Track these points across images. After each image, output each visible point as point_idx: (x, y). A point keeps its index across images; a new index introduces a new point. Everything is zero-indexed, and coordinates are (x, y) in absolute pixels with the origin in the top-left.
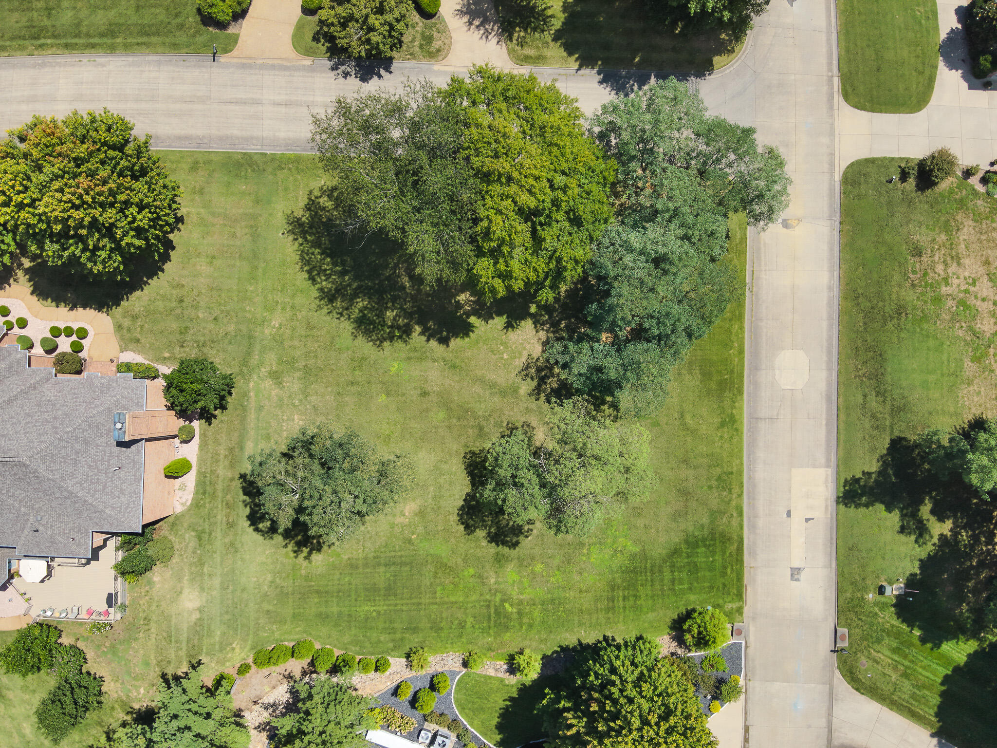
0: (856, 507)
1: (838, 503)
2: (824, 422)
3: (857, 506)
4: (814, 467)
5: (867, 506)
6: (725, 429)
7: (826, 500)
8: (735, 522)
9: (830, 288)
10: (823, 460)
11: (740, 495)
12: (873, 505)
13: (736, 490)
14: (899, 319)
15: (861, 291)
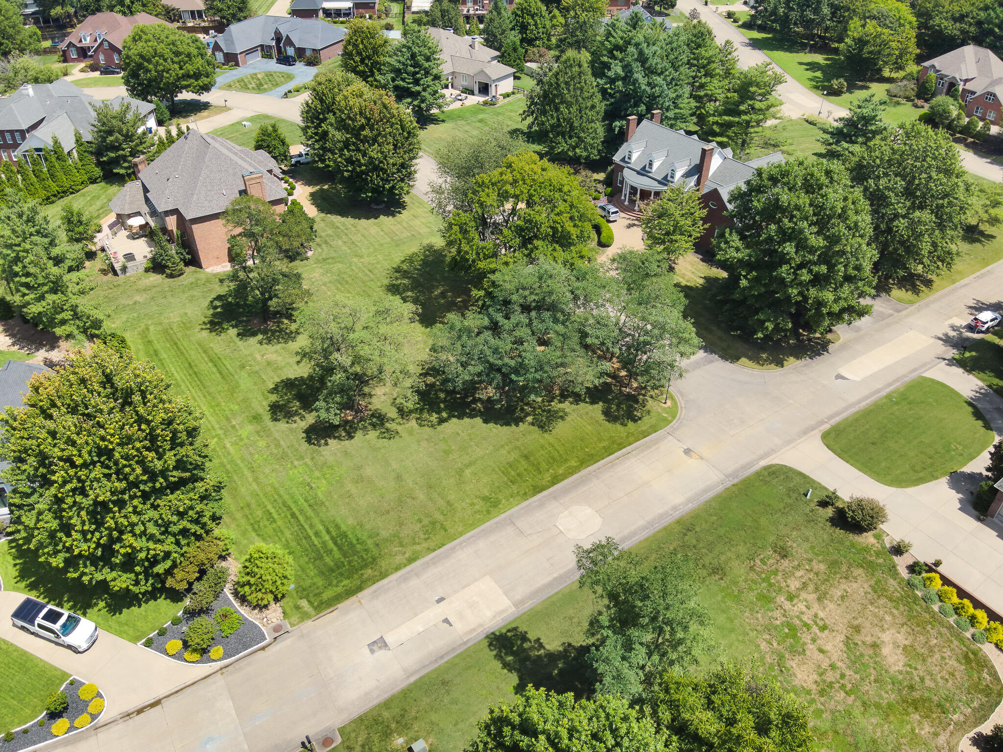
0: (496, 656)
1: (487, 637)
2: (556, 575)
3: (498, 657)
4: (506, 593)
5: (505, 665)
6: (482, 503)
7: (481, 625)
8: (399, 559)
9: (675, 508)
10: (518, 597)
11: (431, 550)
12: (510, 671)
13: (432, 545)
14: (710, 575)
15: (698, 529)
